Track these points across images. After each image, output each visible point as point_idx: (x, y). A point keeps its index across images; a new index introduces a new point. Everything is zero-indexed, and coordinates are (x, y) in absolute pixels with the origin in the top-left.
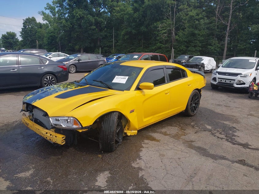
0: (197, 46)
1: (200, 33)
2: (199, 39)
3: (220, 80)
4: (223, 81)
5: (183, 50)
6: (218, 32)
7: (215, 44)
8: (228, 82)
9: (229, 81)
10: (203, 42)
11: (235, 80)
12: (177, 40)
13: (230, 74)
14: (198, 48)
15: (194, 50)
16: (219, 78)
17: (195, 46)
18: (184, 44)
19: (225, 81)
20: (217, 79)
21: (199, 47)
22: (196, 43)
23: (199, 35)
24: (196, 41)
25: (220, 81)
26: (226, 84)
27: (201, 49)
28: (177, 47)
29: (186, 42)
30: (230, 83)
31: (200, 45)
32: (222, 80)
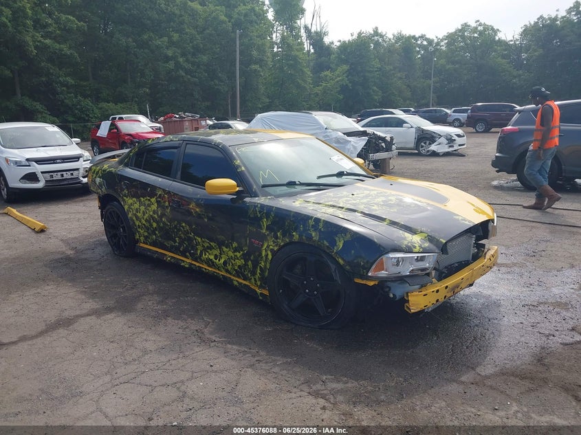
3: (48, 176)
4: (57, 177)
8: (67, 176)
9: (69, 173)
11: (77, 169)
13: (64, 159)
16: (42, 173)
19: (62, 175)
20: (40, 176)
25: (49, 179)
26: (65, 183)
30: (72, 177)
32: (54, 174)
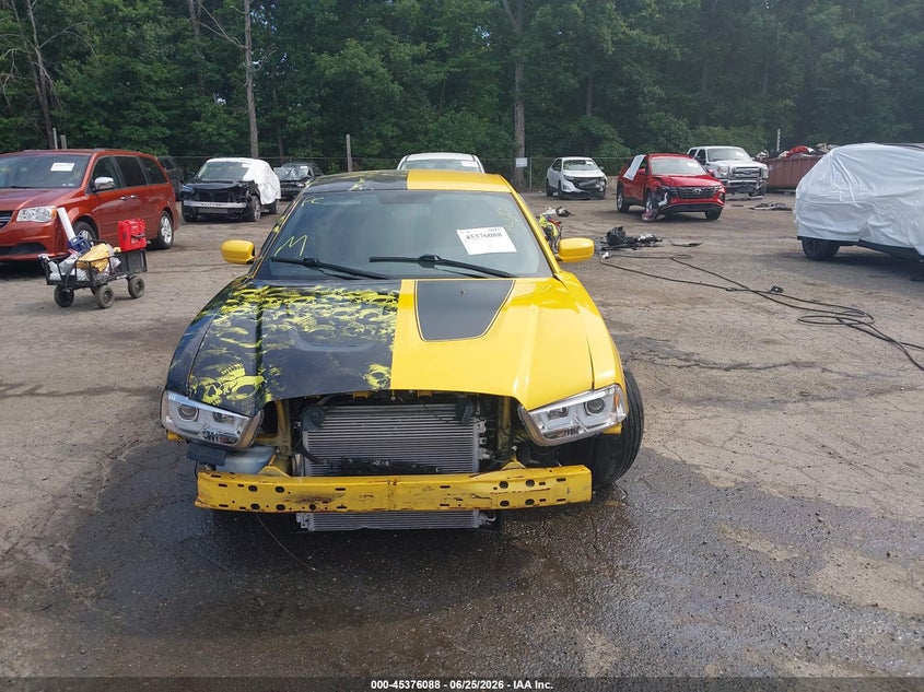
0: (150, 124)
1: (151, 74)
2: (152, 95)
5: (97, 137)
6: (212, 70)
7: (214, 115)
10: (169, 109)
12: (64, 97)
14: (158, 131)
15: (145, 138)
17: (145, 124)
18: (97, 115)
21: (163, 125)
22: (147, 110)
23: (148, 79)
24: (144, 105)
27: (168, 132)
28: (72, 126)
29: (103, 106)
31: (163, 117)
